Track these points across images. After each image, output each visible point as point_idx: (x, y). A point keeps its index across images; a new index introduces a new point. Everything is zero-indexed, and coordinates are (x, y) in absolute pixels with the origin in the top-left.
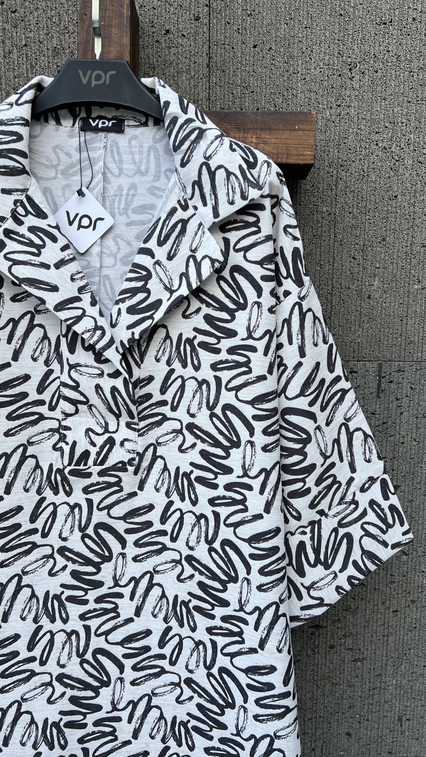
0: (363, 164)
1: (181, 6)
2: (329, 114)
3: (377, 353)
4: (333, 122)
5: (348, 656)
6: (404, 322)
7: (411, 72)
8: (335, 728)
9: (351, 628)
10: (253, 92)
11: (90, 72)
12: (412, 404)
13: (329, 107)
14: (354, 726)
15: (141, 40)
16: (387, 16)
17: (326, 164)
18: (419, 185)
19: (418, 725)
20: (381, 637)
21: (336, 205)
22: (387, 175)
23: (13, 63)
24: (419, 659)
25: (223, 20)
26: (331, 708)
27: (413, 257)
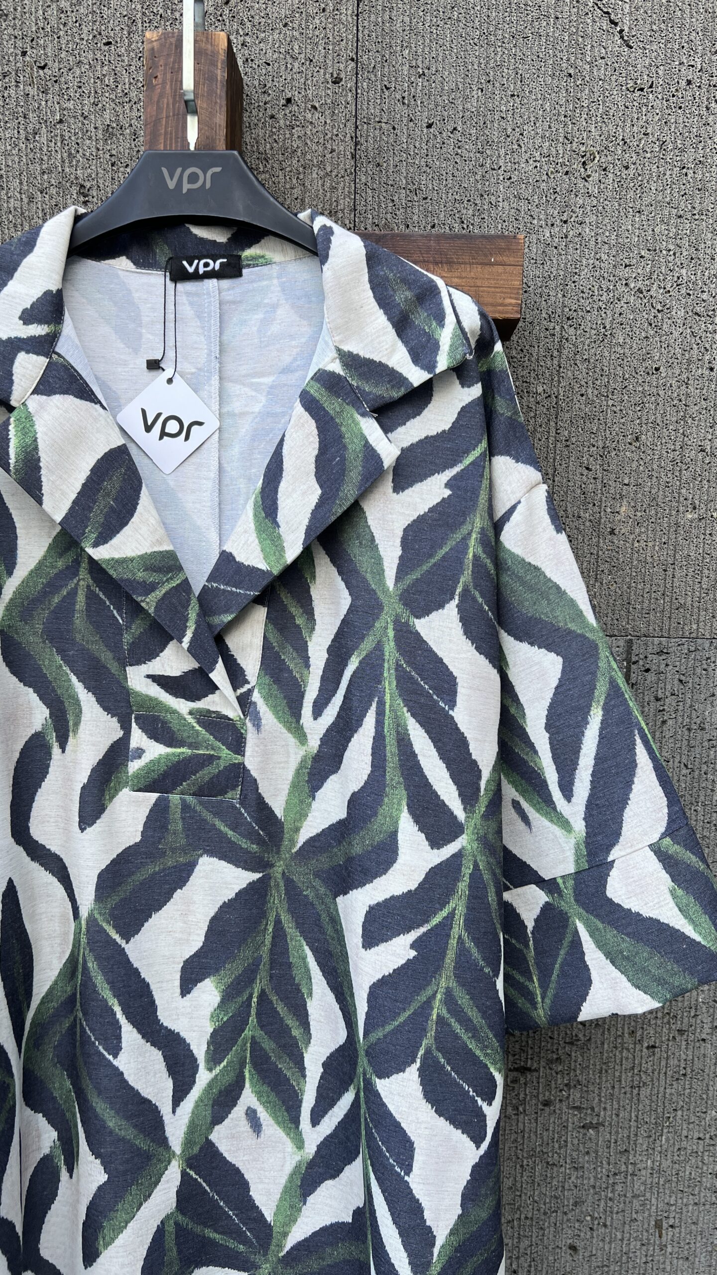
0: (604, 315)
1: (311, 61)
2: (548, 235)
3: (624, 624)
4: (556, 248)
5: (574, 1119)
6: (669, 573)
7: (684, 168)
8: (551, 1236)
9: (578, 1072)
10: (425, 199)
12: (681, 708)
13: (549, 223)
14: (582, 1234)
15: (246, 114)
16: (645, 77)
17: (544, 315)
18: (695, 352)
19: (688, 1236)
20: (628, 1089)
21: (559, 382)
22: (643, 334)
23: (41, 149)
24: (691, 1126)
25: (378, 83)
26: (545, 1204)
27: (684, 467)
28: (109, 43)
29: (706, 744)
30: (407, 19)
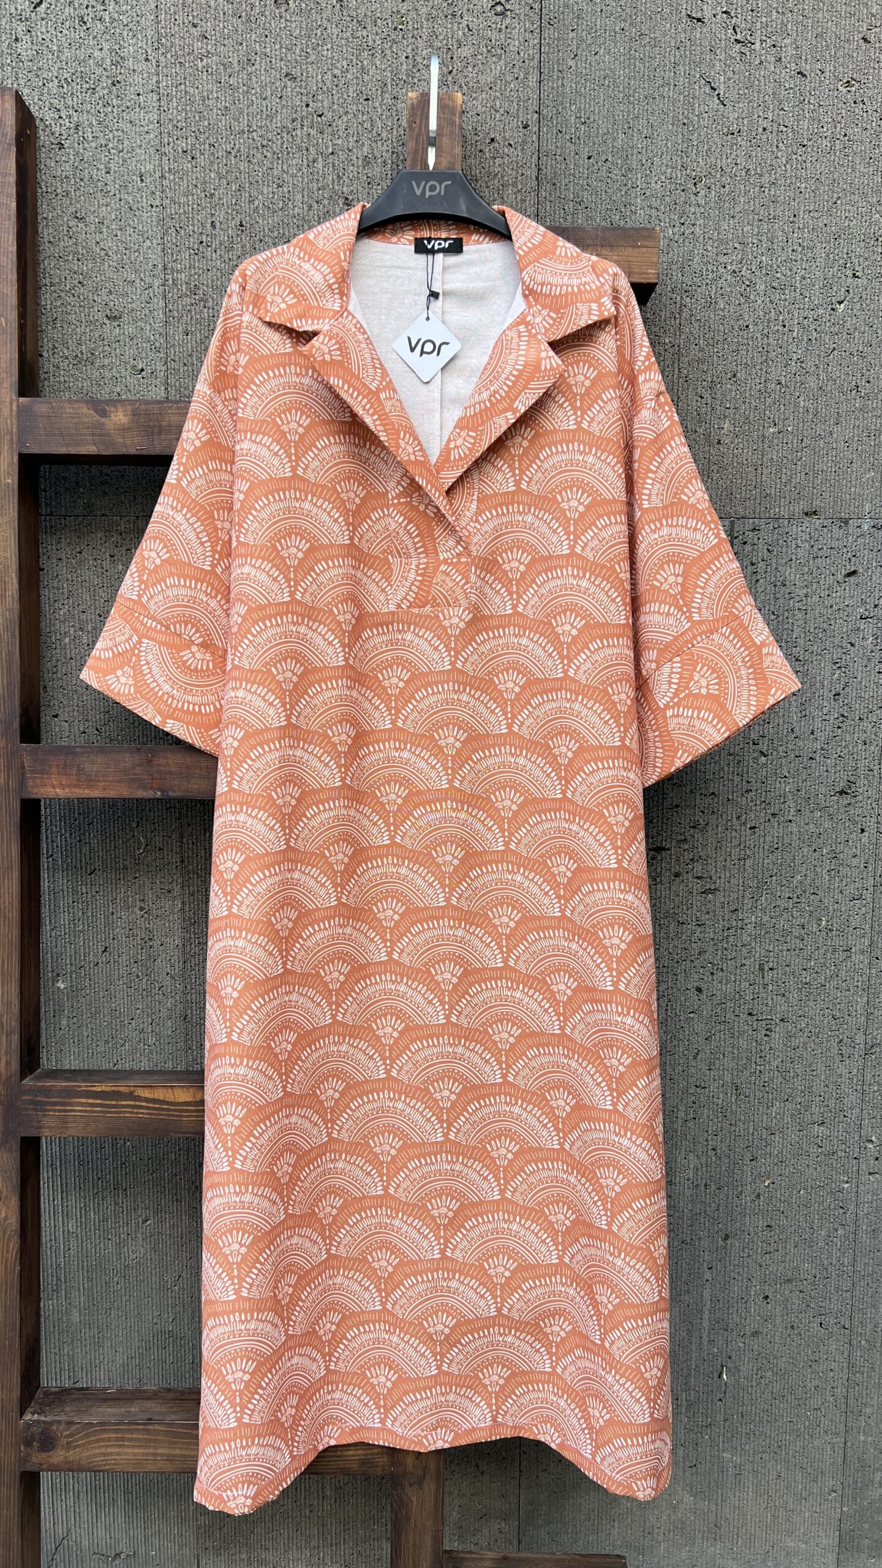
0: (710, 289)
1: (508, 113)
2: (671, 233)
3: (728, 509)
4: (676, 242)
5: (698, 886)
6: (759, 471)
7: (762, 187)
8: (682, 981)
9: (700, 850)
10: (586, 208)
11: (423, 183)
12: (769, 570)
13: (672, 225)
14: (706, 978)
16: (735, 126)
17: (669, 289)
18: (773, 314)
19: (784, 977)
20: (737, 862)
22: (737, 302)
23: (318, 173)
24: (783, 888)
25: (554, 128)
26: (677, 955)
27: (767, 395)
28: (367, 99)
29: (787, 596)
30: (574, 85)
